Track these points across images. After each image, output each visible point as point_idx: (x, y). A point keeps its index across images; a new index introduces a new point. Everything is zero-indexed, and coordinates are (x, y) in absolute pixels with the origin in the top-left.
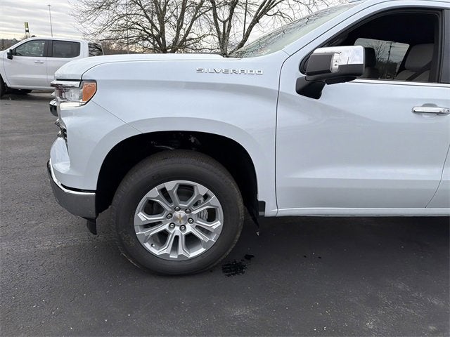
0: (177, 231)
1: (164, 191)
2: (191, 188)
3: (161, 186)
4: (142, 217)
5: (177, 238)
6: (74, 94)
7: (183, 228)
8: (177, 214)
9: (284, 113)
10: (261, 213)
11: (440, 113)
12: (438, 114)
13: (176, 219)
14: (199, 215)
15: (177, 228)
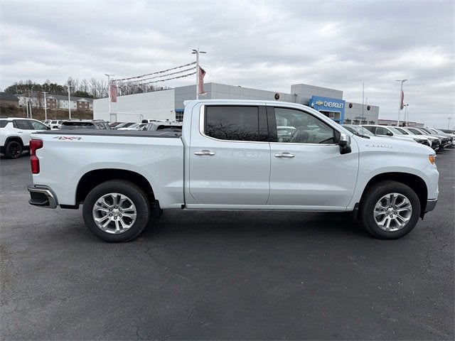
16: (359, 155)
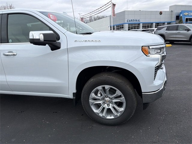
16: (68, 50)
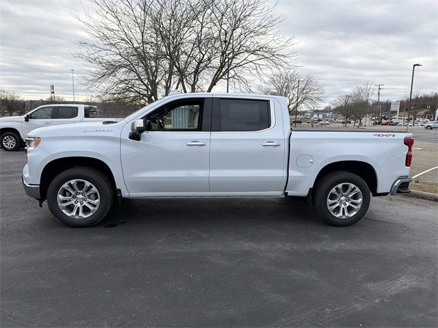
0: (79, 205)
1: (70, 184)
2: (83, 183)
3: (68, 182)
4: (60, 197)
5: (79, 208)
6: (33, 143)
7: (81, 203)
8: (78, 196)
9: (124, 147)
10: (119, 195)
11: (202, 145)
12: (200, 145)
13: (78, 199)
14: (89, 196)
15: (79, 203)
